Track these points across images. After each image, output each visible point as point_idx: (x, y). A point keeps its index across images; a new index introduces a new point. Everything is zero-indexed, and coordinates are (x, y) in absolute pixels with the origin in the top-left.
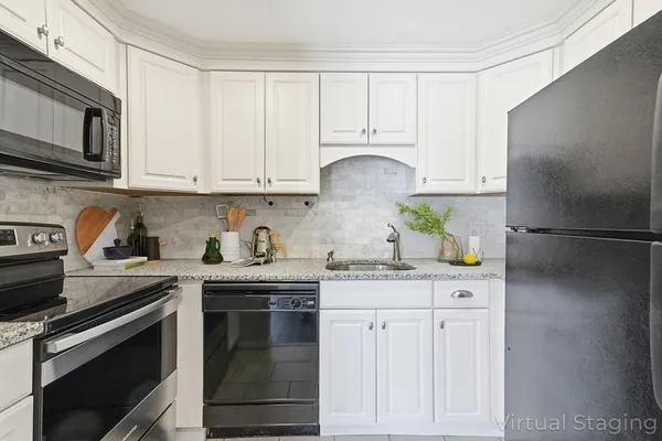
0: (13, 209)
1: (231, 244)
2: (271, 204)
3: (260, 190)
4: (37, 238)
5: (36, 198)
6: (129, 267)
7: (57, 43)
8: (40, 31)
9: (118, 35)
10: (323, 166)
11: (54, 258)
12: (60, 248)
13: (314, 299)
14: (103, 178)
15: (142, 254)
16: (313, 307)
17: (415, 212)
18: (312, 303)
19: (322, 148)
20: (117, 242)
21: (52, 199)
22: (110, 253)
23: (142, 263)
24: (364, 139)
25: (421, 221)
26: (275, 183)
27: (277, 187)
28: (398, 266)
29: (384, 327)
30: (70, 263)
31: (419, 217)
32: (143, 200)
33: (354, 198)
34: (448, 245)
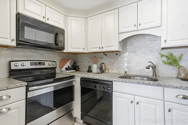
0: (46, 57)
1: (95, 68)
2: (106, 55)
3: (100, 50)
4: (49, 64)
5: (51, 55)
6: (70, 73)
7: (48, 19)
8: (44, 17)
9: (65, 15)
10: (120, 40)
11: (54, 68)
12: (55, 66)
13: (110, 87)
14: (61, 50)
15: (74, 70)
16: (110, 90)
17: (167, 57)
18: (109, 89)
19: (120, 34)
20: (69, 66)
21: (55, 55)
22: (67, 69)
23: (74, 72)
24: (136, 28)
25: (169, 61)
26: (104, 48)
27: (105, 49)
28: (154, 79)
29: (137, 104)
30: (58, 70)
31: (169, 59)
32: (77, 55)
33: (136, 52)
34: (181, 71)
